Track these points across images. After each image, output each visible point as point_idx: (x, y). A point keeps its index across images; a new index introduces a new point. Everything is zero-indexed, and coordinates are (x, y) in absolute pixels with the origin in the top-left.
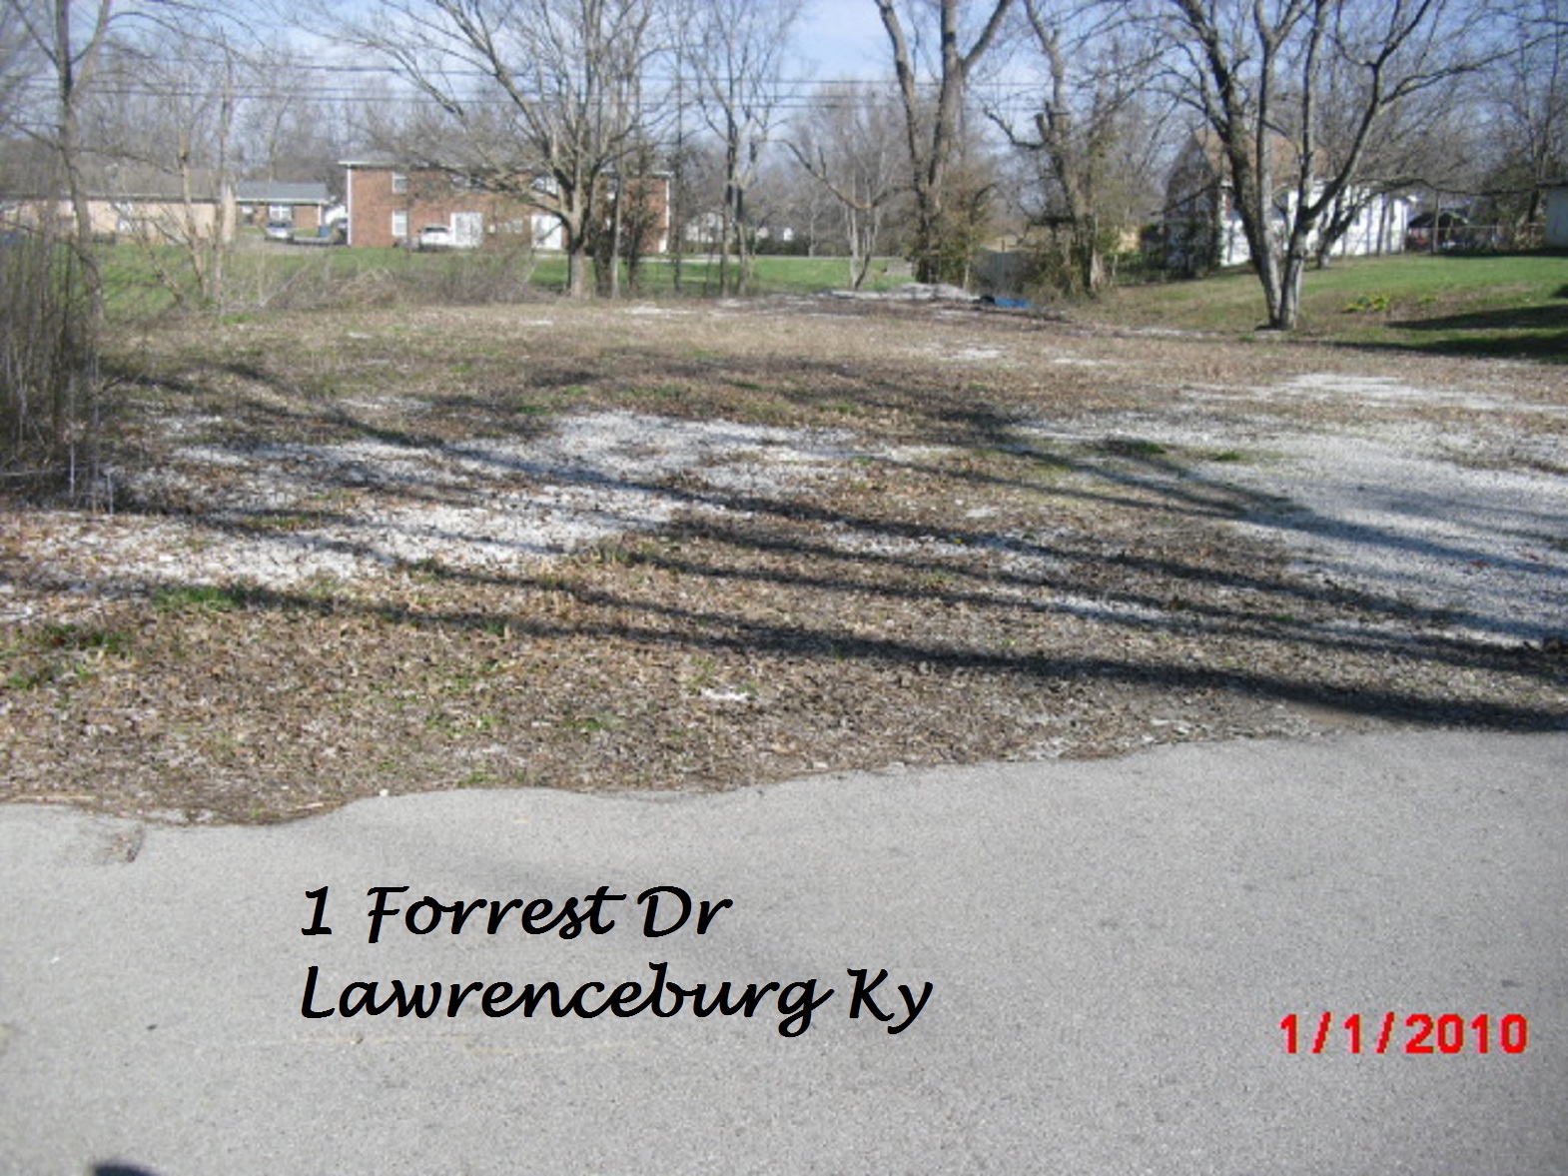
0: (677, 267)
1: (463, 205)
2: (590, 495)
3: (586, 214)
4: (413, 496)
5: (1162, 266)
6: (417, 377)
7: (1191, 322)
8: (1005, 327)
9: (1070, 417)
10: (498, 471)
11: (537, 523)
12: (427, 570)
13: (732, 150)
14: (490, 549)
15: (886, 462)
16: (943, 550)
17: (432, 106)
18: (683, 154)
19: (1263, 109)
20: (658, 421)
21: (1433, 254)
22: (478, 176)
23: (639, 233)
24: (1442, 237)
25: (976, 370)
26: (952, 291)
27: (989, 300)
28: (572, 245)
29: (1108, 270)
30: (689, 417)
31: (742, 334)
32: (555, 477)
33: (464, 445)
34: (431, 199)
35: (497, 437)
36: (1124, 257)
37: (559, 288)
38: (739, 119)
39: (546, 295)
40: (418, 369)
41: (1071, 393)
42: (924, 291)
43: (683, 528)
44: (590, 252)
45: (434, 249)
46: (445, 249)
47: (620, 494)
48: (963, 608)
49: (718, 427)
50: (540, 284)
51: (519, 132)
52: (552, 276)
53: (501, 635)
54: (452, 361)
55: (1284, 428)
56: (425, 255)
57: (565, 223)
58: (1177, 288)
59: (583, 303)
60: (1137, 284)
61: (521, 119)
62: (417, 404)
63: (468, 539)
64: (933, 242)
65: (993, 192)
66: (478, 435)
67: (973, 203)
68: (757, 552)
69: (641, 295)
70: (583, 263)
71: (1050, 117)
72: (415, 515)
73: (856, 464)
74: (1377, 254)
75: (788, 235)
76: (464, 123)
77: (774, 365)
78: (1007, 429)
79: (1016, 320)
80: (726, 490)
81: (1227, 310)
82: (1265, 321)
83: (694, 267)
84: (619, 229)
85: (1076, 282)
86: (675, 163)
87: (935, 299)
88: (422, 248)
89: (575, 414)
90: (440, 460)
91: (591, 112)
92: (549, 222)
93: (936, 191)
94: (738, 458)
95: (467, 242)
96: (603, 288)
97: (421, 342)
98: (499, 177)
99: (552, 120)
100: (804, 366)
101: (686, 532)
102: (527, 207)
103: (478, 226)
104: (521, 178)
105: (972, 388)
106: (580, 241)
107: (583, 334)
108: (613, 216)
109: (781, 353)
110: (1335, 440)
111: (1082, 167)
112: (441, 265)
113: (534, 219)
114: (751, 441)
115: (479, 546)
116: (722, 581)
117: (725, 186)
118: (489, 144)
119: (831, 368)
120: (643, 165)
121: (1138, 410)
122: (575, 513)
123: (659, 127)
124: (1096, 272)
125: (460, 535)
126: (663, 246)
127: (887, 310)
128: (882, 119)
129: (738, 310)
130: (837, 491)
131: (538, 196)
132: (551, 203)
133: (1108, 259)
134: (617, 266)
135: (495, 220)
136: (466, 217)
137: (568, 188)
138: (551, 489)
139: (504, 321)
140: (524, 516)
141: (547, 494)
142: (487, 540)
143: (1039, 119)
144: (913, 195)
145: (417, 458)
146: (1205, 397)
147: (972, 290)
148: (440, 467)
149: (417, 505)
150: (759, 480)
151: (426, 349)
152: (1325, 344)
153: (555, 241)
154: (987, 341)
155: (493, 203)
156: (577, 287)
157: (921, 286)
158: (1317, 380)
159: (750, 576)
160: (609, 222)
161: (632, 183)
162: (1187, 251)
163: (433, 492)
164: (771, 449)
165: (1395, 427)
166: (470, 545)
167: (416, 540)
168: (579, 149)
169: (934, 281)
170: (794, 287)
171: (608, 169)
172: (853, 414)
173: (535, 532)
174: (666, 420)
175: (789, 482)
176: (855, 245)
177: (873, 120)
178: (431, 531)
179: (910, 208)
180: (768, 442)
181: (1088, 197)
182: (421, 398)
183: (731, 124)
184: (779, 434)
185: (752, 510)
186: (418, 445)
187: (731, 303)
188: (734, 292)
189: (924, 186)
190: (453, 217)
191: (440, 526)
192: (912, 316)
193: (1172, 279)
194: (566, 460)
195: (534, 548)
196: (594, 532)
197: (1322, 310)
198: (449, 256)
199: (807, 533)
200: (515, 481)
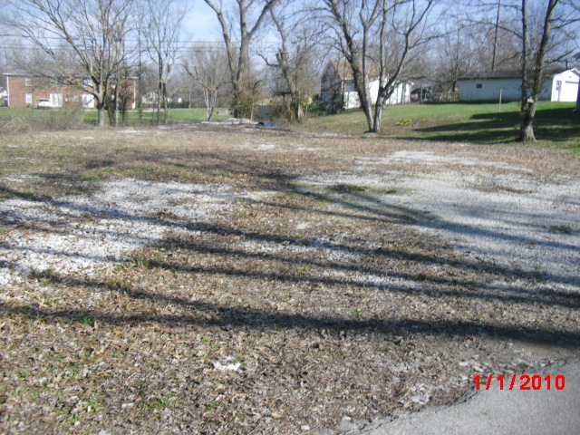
0: (140, 113)
1: (55, 91)
2: (123, 225)
3: (105, 94)
4: (39, 229)
5: (324, 110)
6: (38, 165)
7: (338, 130)
8: (271, 135)
9: (318, 175)
10: (78, 213)
11: (100, 243)
12: (48, 277)
13: (161, 68)
14: (79, 260)
15: (251, 201)
16: (297, 249)
17: (41, 52)
18: (142, 70)
19: (364, 51)
20: (146, 183)
21: (421, 103)
22: (60, 79)
23: (126, 100)
24: (424, 97)
25: (270, 155)
26: (247, 121)
27: (262, 124)
28: (99, 106)
29: (304, 111)
30: (159, 180)
31: (172, 141)
32: (104, 214)
33: (61, 199)
34: (41, 89)
35: (76, 194)
36: (310, 106)
37: (94, 123)
38: (163, 56)
39: (90, 126)
40: (39, 161)
41: (313, 163)
42: (237, 121)
43: (170, 243)
44: (106, 108)
45: (43, 108)
46: (48, 108)
47: (137, 224)
48: (323, 288)
49: (172, 185)
50: (86, 121)
51: (77, 62)
52: (92, 118)
53: (93, 326)
54: (53, 157)
55: (404, 176)
56: (41, 111)
57: (96, 97)
58: (330, 117)
59: (105, 129)
60: (315, 116)
61: (78, 57)
62: (39, 179)
63: (67, 255)
64: (239, 102)
65: (261, 84)
66: (67, 194)
67: (254, 87)
68: (209, 255)
69: (127, 125)
70: (104, 113)
71: (281, 55)
72: (39, 240)
73: (239, 202)
74: (401, 103)
75: (180, 100)
76: (54, 58)
77: (189, 155)
78: (293, 182)
79: (274, 131)
80: (184, 218)
81: (351, 125)
82: (367, 129)
83: (147, 114)
84: (118, 99)
85: (293, 116)
86: (138, 74)
87: (241, 124)
88: (39, 108)
89: (110, 181)
90: (50, 208)
91: (106, 54)
92: (90, 97)
93: (240, 83)
94: (186, 200)
95: (57, 105)
96: (112, 122)
97: (40, 148)
98: (70, 79)
99: (90, 57)
100: (202, 155)
101: (173, 245)
102: (80, 91)
103: (61, 98)
104: (78, 80)
105: (272, 163)
106: (103, 104)
107: (108, 143)
108: (115, 95)
109: (190, 149)
110: (427, 181)
111: (294, 73)
112: (47, 115)
113: (83, 96)
114: (188, 192)
115: (73, 259)
116: (198, 275)
117: (158, 82)
118: (65, 66)
119: (213, 156)
120: (126, 74)
121: (343, 170)
122: (119, 235)
123: (133, 60)
124: (300, 112)
125: (63, 253)
126: (134, 106)
127: (224, 129)
128: (215, 56)
129: (167, 130)
130: (234, 217)
131: (85, 87)
132: (90, 90)
133: (304, 107)
134: (117, 114)
135: (68, 96)
136: (56, 96)
137: (97, 84)
138: (104, 221)
139: (74, 137)
140: (93, 238)
141: (102, 225)
142: (77, 255)
143: (277, 55)
144: (231, 84)
145: (40, 207)
146: (365, 163)
147: (255, 120)
148: (51, 212)
149: (41, 234)
150: (198, 212)
151: (42, 151)
152: (393, 138)
153: (92, 105)
154: (267, 141)
155: (67, 90)
156: (102, 123)
157: (235, 119)
158: (402, 154)
159: (212, 271)
160: (113, 97)
161: (122, 82)
162: (333, 104)
163: (48, 227)
164: (199, 196)
165: (444, 173)
166: (69, 259)
167: (41, 257)
168: (101, 68)
169: (240, 118)
170: (186, 121)
171: (112, 76)
172: (228, 176)
173: (100, 248)
174: (149, 182)
175: (212, 213)
176: (207, 103)
177: (212, 57)
178: (48, 251)
179: (230, 90)
180: (196, 192)
181: (296, 84)
182: (41, 175)
183: (160, 58)
184: (199, 187)
185: (198, 229)
186: (40, 200)
187: (163, 127)
188: (164, 123)
189: (235, 81)
190: (51, 95)
191: (52, 247)
192: (234, 131)
193: (328, 114)
194: (109, 205)
195: (101, 259)
196: (128, 247)
197: (387, 125)
198: (50, 111)
199: (230, 243)
200: (86, 218)
